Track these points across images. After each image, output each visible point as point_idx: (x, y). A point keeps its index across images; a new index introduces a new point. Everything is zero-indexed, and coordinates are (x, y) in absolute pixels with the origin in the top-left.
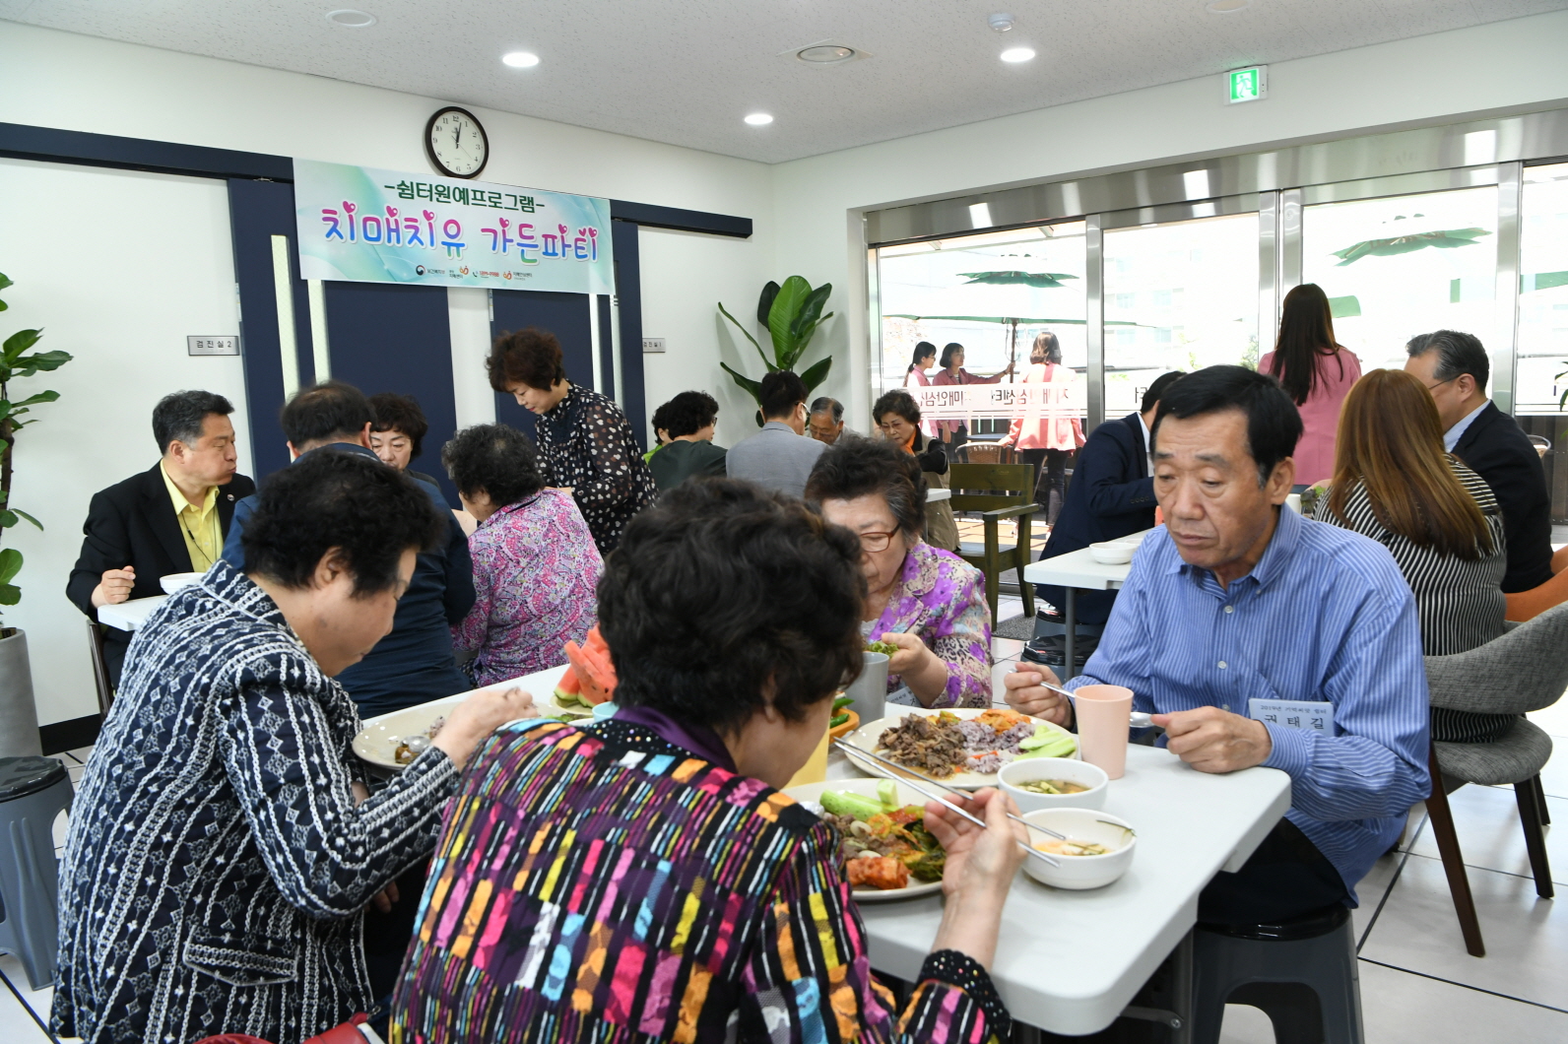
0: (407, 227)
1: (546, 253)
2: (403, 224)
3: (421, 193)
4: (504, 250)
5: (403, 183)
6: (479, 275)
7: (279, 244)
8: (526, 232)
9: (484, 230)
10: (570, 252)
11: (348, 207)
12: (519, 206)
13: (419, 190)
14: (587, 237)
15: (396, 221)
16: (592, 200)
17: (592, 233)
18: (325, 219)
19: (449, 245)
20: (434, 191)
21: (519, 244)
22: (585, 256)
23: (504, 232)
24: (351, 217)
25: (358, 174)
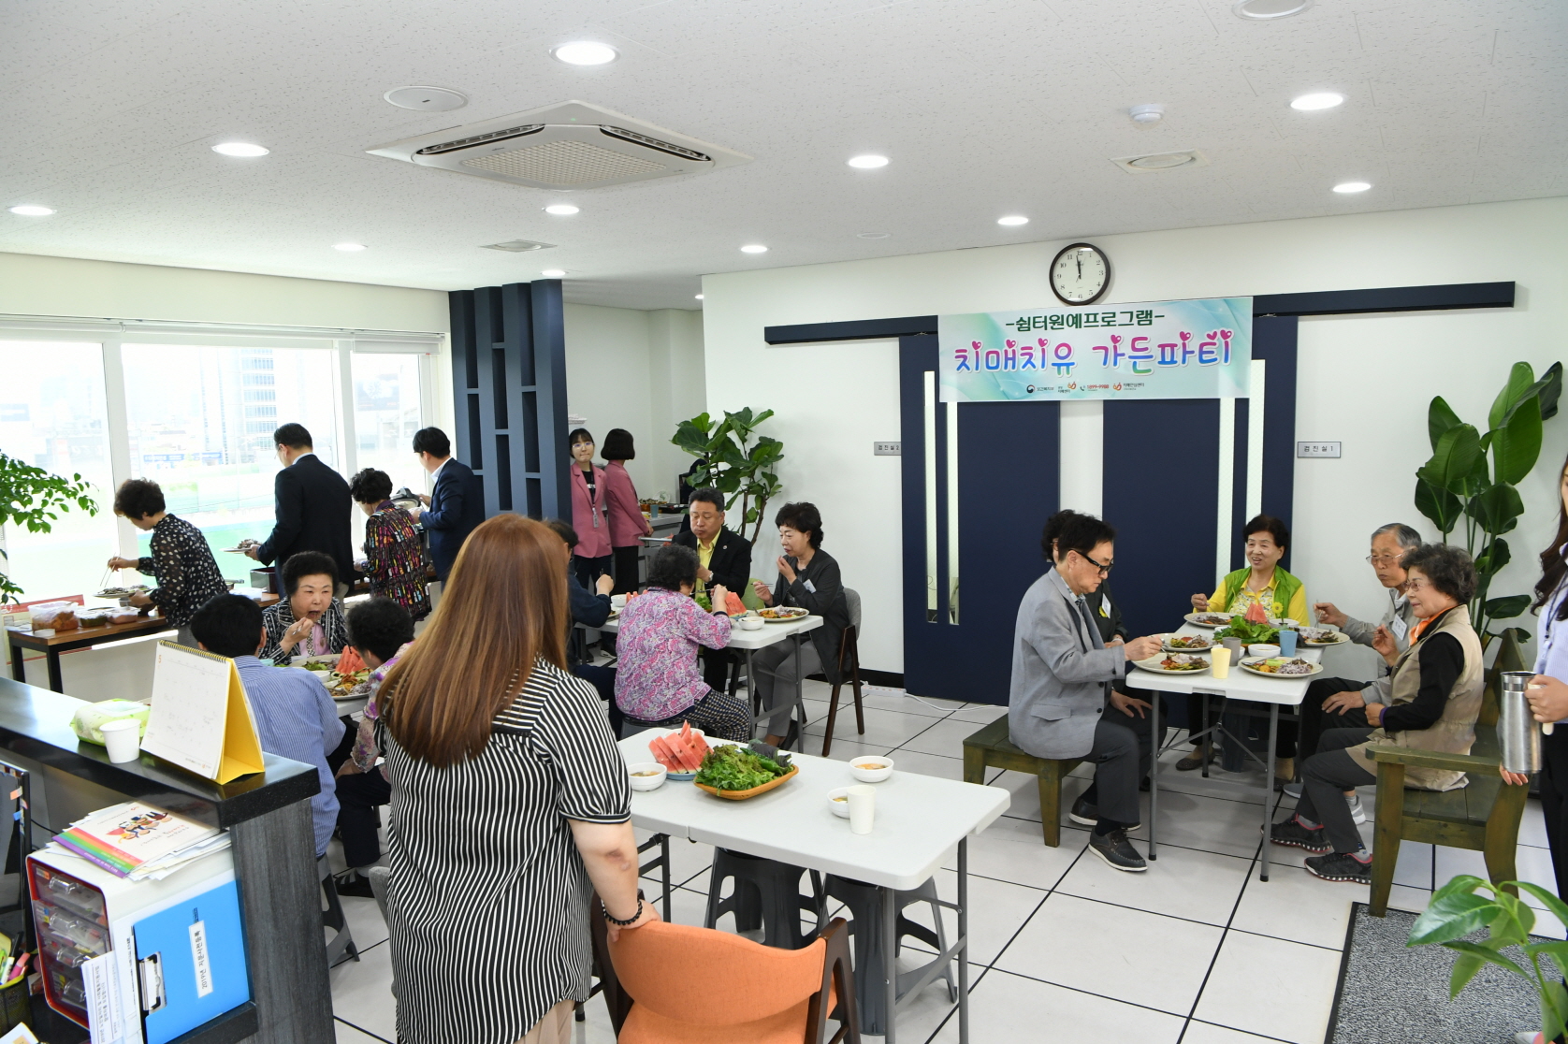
0: (1022, 355)
1: (1163, 362)
2: (1019, 351)
3: (1037, 325)
4: (1115, 363)
5: (1021, 319)
6: (1086, 389)
7: (929, 377)
8: (1139, 345)
9: (1094, 348)
10: (1194, 359)
11: (975, 345)
12: (1135, 320)
13: (1034, 322)
14: (1219, 340)
15: (1014, 351)
16: (1227, 301)
17: (1225, 335)
18: (957, 357)
19: (1059, 365)
20: (1048, 321)
21: (1130, 357)
22: (1215, 360)
23: (1115, 348)
24: (977, 353)
25: (986, 320)
